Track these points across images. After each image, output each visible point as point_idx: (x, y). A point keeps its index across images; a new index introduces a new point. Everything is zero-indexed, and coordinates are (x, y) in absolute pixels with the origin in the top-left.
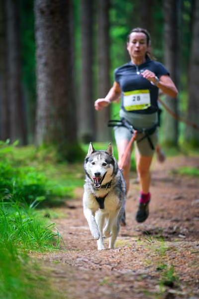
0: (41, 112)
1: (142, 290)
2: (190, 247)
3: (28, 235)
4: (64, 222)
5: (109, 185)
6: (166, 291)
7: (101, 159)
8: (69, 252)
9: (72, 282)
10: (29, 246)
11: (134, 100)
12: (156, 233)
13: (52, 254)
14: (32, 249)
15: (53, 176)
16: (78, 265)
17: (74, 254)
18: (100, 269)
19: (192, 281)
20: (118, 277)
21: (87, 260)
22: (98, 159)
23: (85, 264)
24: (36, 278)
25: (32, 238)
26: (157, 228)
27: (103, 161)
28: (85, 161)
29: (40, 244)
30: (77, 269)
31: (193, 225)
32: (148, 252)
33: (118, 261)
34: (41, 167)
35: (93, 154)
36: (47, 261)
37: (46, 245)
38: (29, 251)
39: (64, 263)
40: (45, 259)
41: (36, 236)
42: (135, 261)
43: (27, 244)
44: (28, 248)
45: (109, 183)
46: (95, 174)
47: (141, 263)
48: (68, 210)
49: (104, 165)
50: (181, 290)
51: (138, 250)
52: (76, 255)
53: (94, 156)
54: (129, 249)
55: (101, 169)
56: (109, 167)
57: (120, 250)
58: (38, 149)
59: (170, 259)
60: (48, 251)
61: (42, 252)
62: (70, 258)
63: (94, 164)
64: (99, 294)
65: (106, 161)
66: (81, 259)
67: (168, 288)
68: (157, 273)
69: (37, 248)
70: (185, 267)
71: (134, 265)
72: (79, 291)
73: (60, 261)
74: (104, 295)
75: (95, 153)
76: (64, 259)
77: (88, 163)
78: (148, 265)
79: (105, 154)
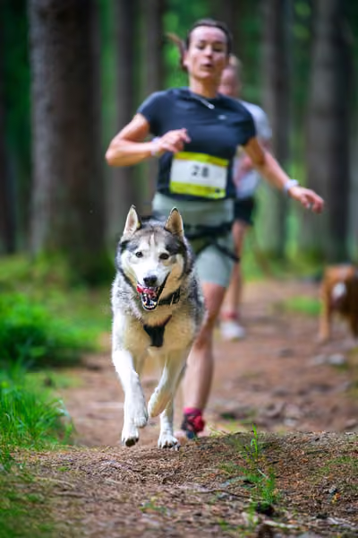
0: (40, 195)
1: (219, 520)
2: (304, 442)
3: (13, 419)
4: (80, 396)
5: (175, 296)
6: (260, 522)
7: (156, 244)
8: (87, 449)
9: (92, 506)
10: (14, 440)
11: (195, 174)
12: (245, 416)
13: (57, 452)
14: (20, 444)
15: (60, 311)
16: (103, 473)
17: (97, 454)
18: (143, 481)
19: (307, 504)
20: (174, 496)
21: (118, 465)
22: (149, 243)
23: (116, 472)
24: (24, 498)
25: (20, 423)
26: (247, 408)
27: (162, 249)
28: (120, 249)
29: (34, 435)
30: (101, 483)
31: (309, 403)
32: (230, 451)
33: (176, 467)
34: (39, 295)
35: (139, 232)
36: (47, 467)
37: (45, 437)
38: (13, 448)
39: (77, 471)
40: (42, 464)
41: (28, 420)
42: (206, 467)
43: (10, 435)
44: (12, 443)
45: (175, 293)
46: (145, 280)
47: (216, 471)
48: (86, 374)
49: (163, 257)
50: (286, 521)
51: (212, 447)
52: (100, 455)
53: (140, 236)
54: (196, 446)
55: (159, 267)
56: (174, 261)
57: (178, 448)
58: (33, 261)
59: (268, 465)
60: (49, 448)
61: (38, 451)
62: (89, 462)
63: (140, 255)
64: (140, 528)
65: (167, 248)
66: (109, 463)
67: (263, 517)
68: (245, 489)
69: (29, 443)
70: (294, 479)
71: (204, 475)
72: (105, 522)
73: (69, 467)
74: (147, 528)
75: (143, 230)
76: (78, 463)
77: (127, 253)
78: (230, 475)
79: (164, 233)
